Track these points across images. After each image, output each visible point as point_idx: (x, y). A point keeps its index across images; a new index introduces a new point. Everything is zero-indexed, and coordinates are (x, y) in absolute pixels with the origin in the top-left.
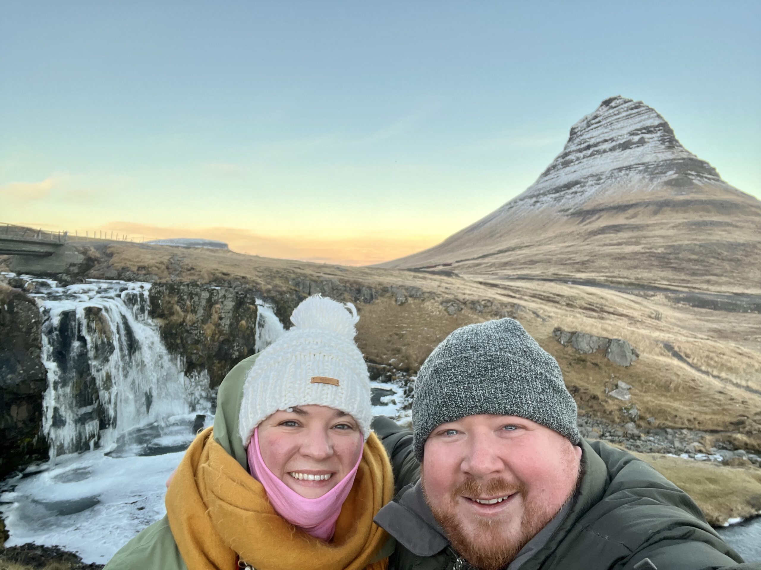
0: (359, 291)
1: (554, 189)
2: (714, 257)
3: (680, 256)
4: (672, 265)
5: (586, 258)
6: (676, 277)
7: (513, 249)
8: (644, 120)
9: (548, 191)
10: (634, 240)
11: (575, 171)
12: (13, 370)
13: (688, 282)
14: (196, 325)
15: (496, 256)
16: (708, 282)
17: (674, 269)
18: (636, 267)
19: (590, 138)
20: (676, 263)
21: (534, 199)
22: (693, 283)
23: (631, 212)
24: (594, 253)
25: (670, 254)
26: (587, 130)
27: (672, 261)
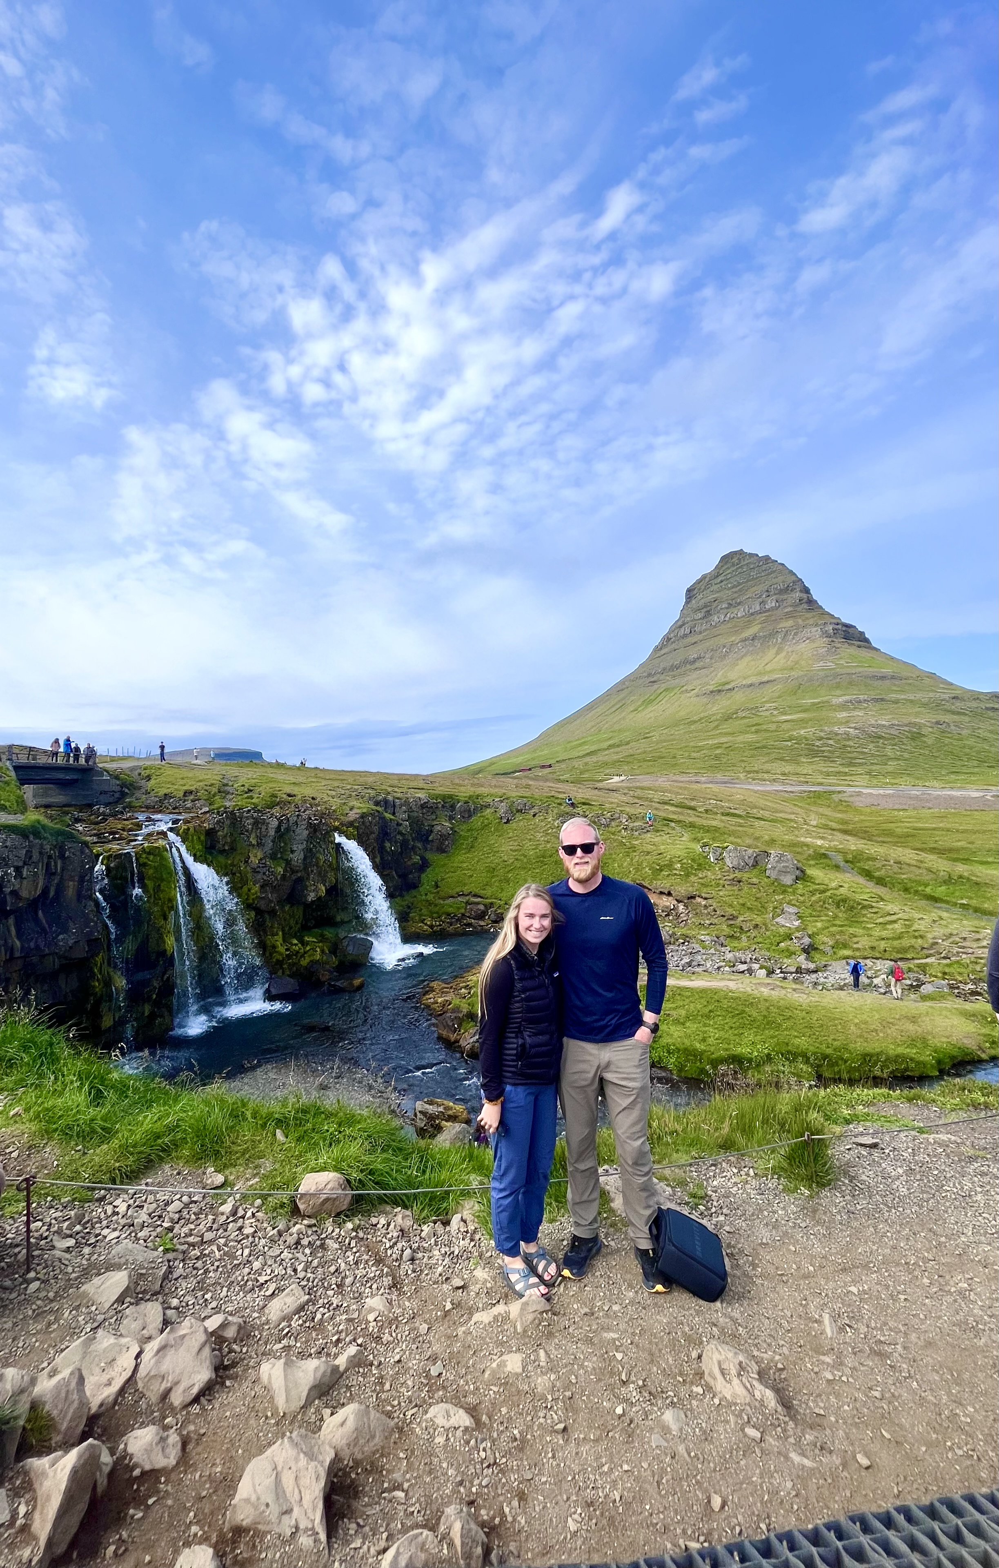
0: (453, 807)
1: (673, 665)
3: (831, 742)
4: (826, 754)
5: (718, 751)
7: (628, 743)
9: (667, 668)
11: (696, 643)
12: (65, 930)
13: (846, 774)
14: (264, 861)
15: (606, 752)
17: (827, 759)
18: (782, 759)
20: (829, 751)
21: (650, 679)
22: (851, 775)
23: (769, 689)
26: (707, 591)
27: (824, 749)
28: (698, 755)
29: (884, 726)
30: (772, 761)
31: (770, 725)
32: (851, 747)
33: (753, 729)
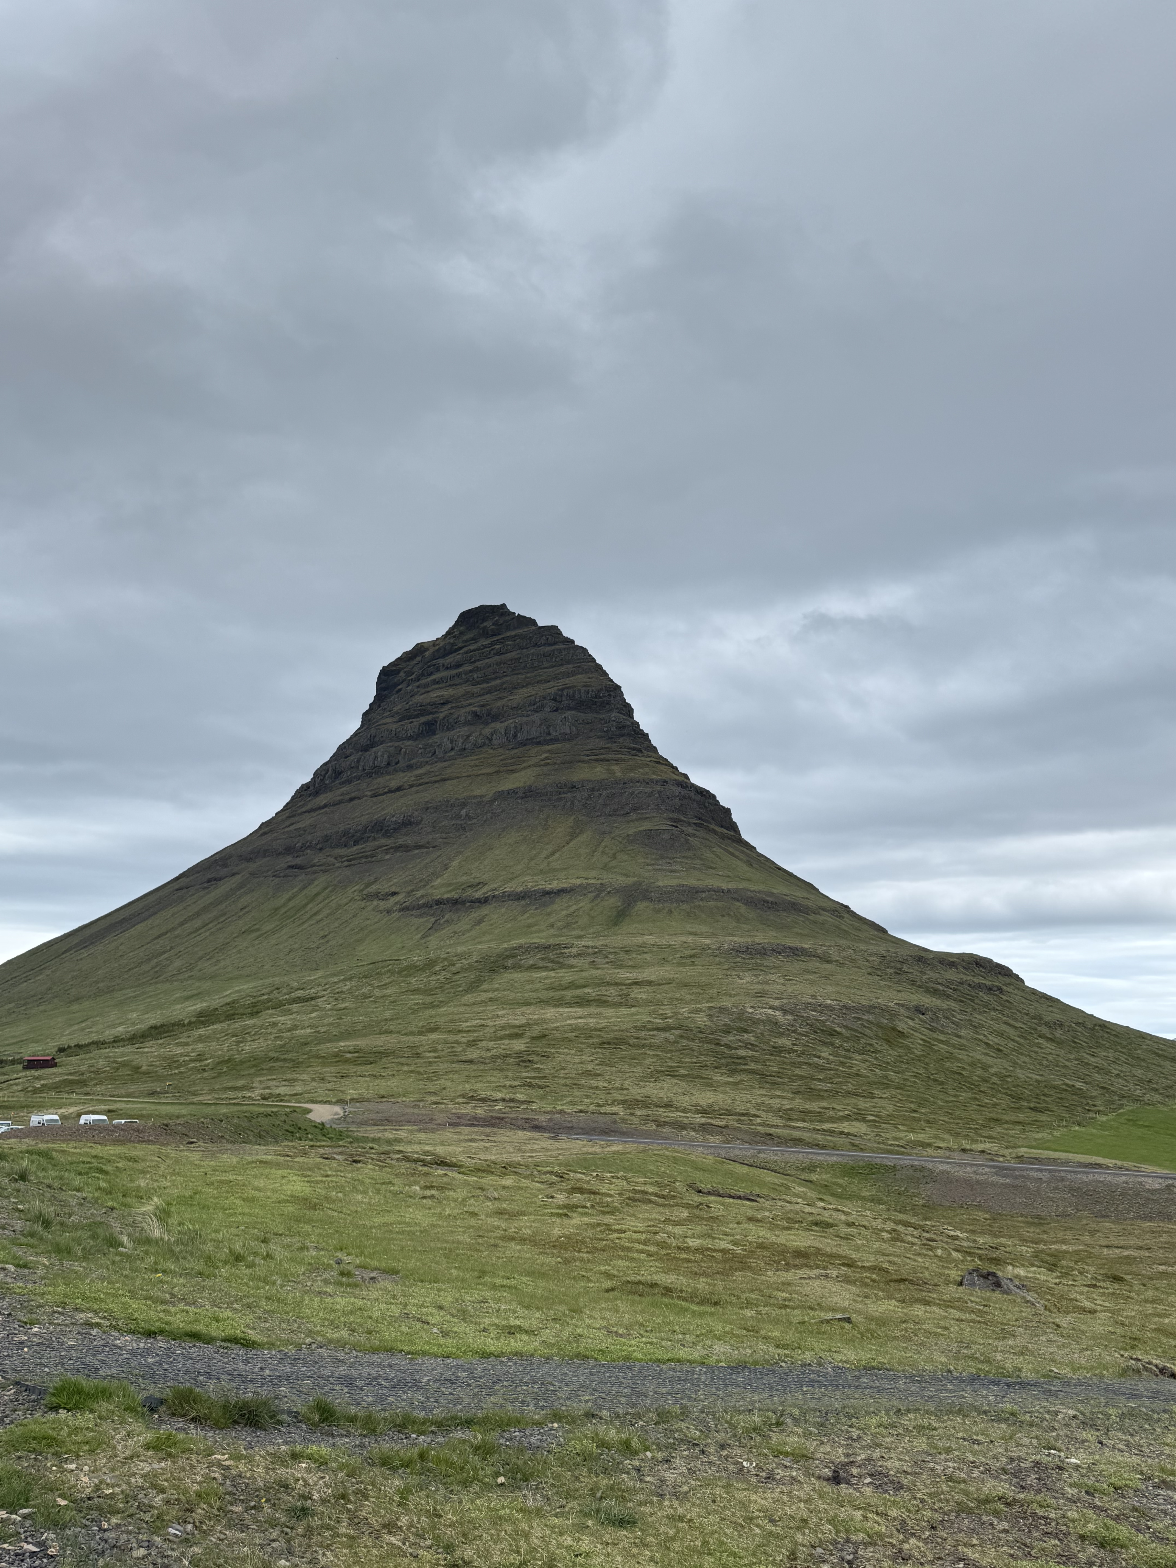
1: (345, 833)
3: (749, 1037)
4: (752, 1066)
5: (519, 1045)
6: (784, 1104)
8: (568, 675)
9: (327, 839)
10: (613, 991)
11: (399, 789)
13: (821, 1116)
15: (207, 1031)
17: (764, 1078)
18: (671, 1073)
19: (433, 704)
20: (754, 1059)
21: (290, 860)
22: (832, 1120)
23: (560, 908)
24: (536, 1031)
25: (726, 1032)
26: (424, 681)
27: (742, 1052)
28: (473, 1054)
29: (830, 1008)
30: (655, 1076)
31: (603, 990)
32: (789, 1051)
33: (569, 994)
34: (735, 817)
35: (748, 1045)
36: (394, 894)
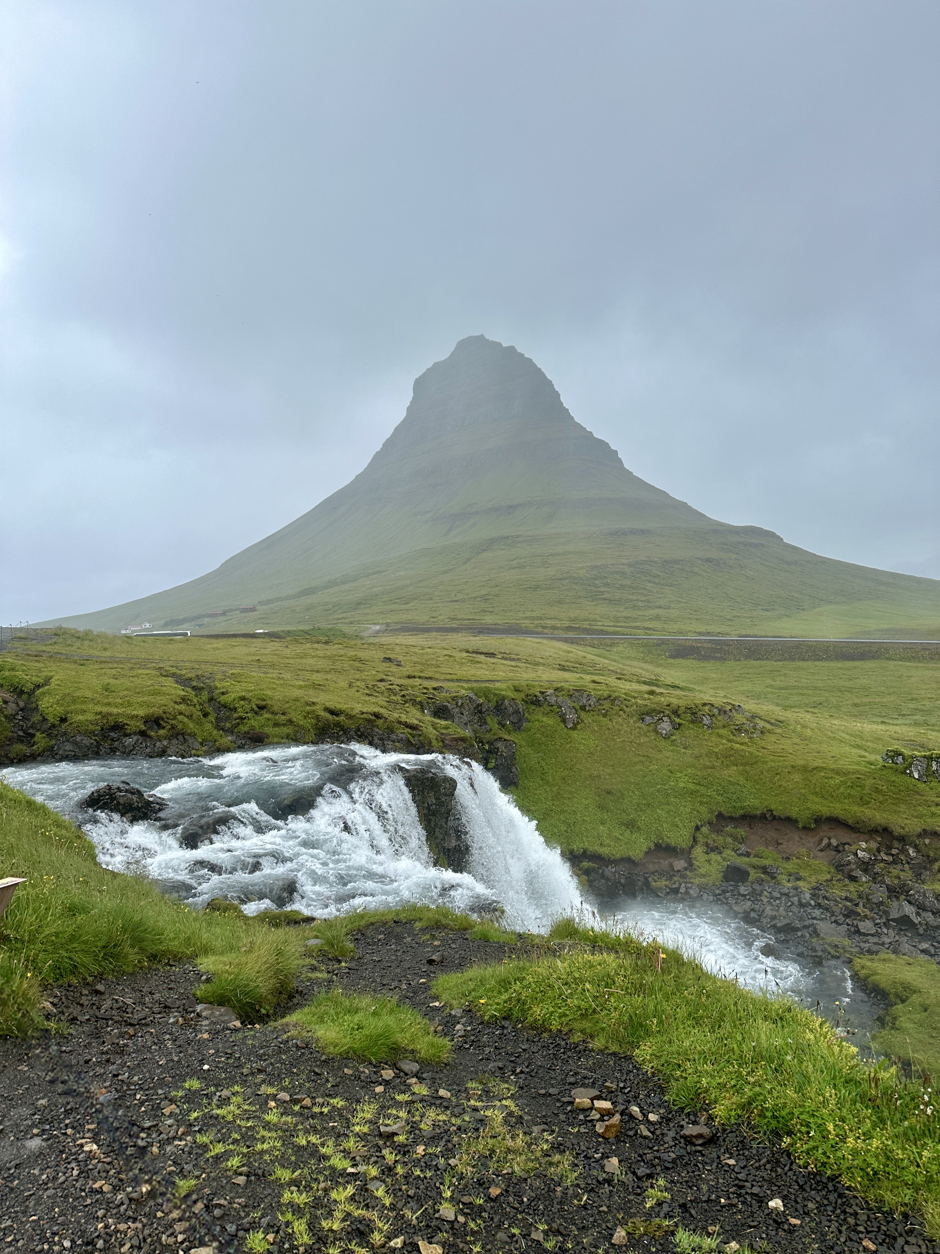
0: (499, 707)
2: (650, 582)
3: (607, 581)
5: (484, 591)
6: (619, 614)
8: (521, 376)
9: (390, 482)
16: (658, 618)
17: (610, 602)
18: (560, 602)
20: (608, 592)
23: (518, 515)
24: (493, 582)
25: (596, 579)
28: (460, 596)
29: (656, 562)
30: (551, 604)
32: (629, 587)
34: (620, 456)
35: (606, 585)
36: (428, 512)
